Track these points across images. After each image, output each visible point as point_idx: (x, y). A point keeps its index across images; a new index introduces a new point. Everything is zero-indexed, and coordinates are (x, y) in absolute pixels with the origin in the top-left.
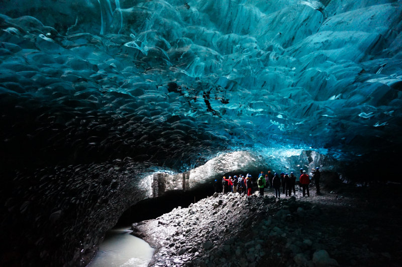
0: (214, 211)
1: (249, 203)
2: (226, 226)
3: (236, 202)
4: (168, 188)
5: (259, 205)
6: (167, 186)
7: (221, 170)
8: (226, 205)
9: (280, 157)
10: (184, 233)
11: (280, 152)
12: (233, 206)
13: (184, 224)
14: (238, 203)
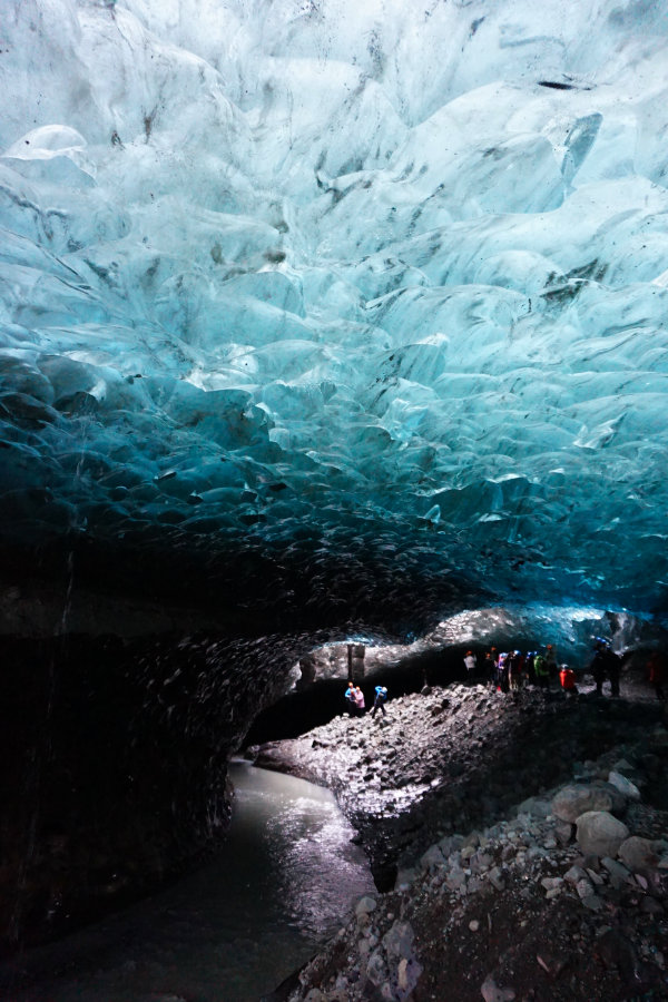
0: (436, 719)
1: (516, 701)
2: (480, 739)
3: (485, 701)
4: (319, 673)
5: (536, 703)
6: (318, 670)
7: (437, 640)
8: (459, 707)
9: (563, 620)
10: (384, 758)
11: (564, 614)
12: (479, 708)
13: (374, 744)
14: (489, 702)
